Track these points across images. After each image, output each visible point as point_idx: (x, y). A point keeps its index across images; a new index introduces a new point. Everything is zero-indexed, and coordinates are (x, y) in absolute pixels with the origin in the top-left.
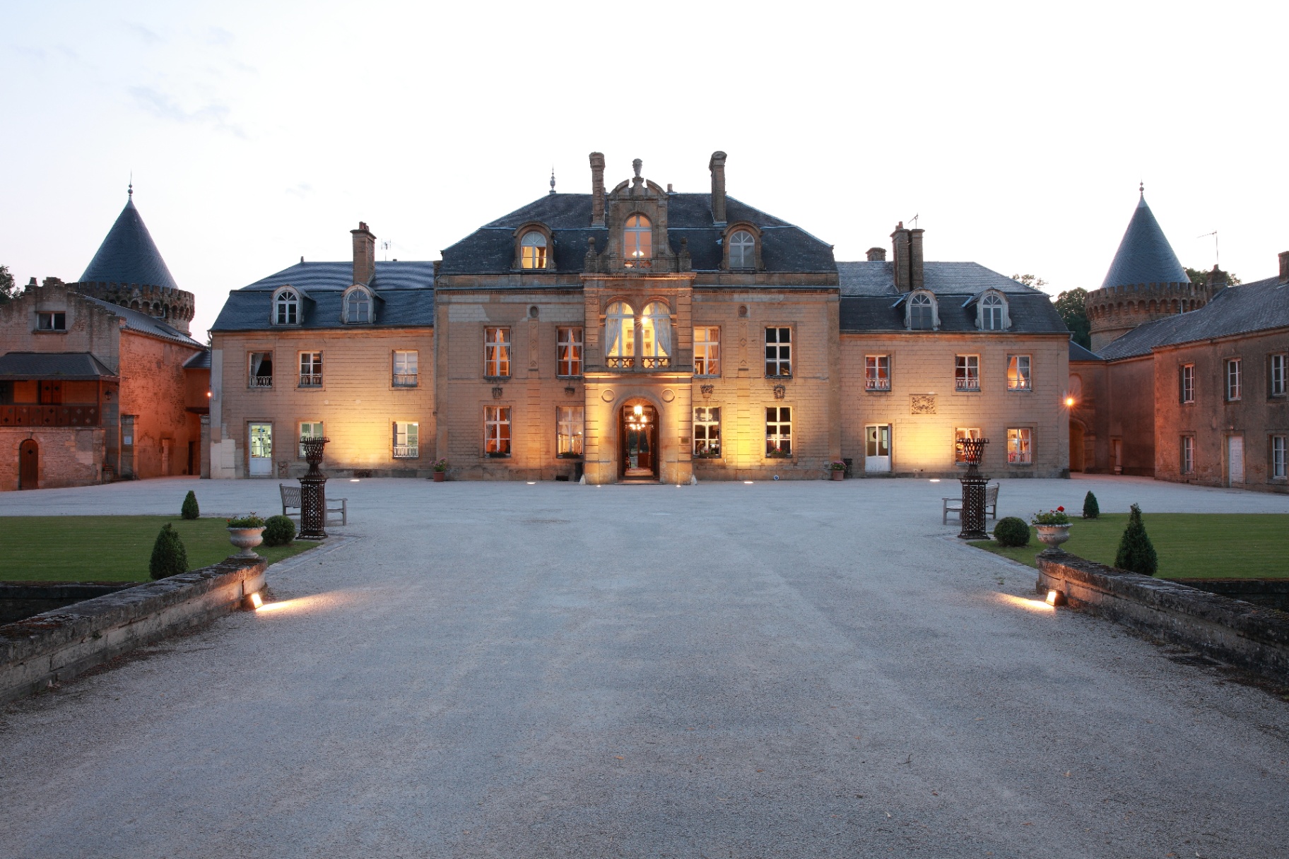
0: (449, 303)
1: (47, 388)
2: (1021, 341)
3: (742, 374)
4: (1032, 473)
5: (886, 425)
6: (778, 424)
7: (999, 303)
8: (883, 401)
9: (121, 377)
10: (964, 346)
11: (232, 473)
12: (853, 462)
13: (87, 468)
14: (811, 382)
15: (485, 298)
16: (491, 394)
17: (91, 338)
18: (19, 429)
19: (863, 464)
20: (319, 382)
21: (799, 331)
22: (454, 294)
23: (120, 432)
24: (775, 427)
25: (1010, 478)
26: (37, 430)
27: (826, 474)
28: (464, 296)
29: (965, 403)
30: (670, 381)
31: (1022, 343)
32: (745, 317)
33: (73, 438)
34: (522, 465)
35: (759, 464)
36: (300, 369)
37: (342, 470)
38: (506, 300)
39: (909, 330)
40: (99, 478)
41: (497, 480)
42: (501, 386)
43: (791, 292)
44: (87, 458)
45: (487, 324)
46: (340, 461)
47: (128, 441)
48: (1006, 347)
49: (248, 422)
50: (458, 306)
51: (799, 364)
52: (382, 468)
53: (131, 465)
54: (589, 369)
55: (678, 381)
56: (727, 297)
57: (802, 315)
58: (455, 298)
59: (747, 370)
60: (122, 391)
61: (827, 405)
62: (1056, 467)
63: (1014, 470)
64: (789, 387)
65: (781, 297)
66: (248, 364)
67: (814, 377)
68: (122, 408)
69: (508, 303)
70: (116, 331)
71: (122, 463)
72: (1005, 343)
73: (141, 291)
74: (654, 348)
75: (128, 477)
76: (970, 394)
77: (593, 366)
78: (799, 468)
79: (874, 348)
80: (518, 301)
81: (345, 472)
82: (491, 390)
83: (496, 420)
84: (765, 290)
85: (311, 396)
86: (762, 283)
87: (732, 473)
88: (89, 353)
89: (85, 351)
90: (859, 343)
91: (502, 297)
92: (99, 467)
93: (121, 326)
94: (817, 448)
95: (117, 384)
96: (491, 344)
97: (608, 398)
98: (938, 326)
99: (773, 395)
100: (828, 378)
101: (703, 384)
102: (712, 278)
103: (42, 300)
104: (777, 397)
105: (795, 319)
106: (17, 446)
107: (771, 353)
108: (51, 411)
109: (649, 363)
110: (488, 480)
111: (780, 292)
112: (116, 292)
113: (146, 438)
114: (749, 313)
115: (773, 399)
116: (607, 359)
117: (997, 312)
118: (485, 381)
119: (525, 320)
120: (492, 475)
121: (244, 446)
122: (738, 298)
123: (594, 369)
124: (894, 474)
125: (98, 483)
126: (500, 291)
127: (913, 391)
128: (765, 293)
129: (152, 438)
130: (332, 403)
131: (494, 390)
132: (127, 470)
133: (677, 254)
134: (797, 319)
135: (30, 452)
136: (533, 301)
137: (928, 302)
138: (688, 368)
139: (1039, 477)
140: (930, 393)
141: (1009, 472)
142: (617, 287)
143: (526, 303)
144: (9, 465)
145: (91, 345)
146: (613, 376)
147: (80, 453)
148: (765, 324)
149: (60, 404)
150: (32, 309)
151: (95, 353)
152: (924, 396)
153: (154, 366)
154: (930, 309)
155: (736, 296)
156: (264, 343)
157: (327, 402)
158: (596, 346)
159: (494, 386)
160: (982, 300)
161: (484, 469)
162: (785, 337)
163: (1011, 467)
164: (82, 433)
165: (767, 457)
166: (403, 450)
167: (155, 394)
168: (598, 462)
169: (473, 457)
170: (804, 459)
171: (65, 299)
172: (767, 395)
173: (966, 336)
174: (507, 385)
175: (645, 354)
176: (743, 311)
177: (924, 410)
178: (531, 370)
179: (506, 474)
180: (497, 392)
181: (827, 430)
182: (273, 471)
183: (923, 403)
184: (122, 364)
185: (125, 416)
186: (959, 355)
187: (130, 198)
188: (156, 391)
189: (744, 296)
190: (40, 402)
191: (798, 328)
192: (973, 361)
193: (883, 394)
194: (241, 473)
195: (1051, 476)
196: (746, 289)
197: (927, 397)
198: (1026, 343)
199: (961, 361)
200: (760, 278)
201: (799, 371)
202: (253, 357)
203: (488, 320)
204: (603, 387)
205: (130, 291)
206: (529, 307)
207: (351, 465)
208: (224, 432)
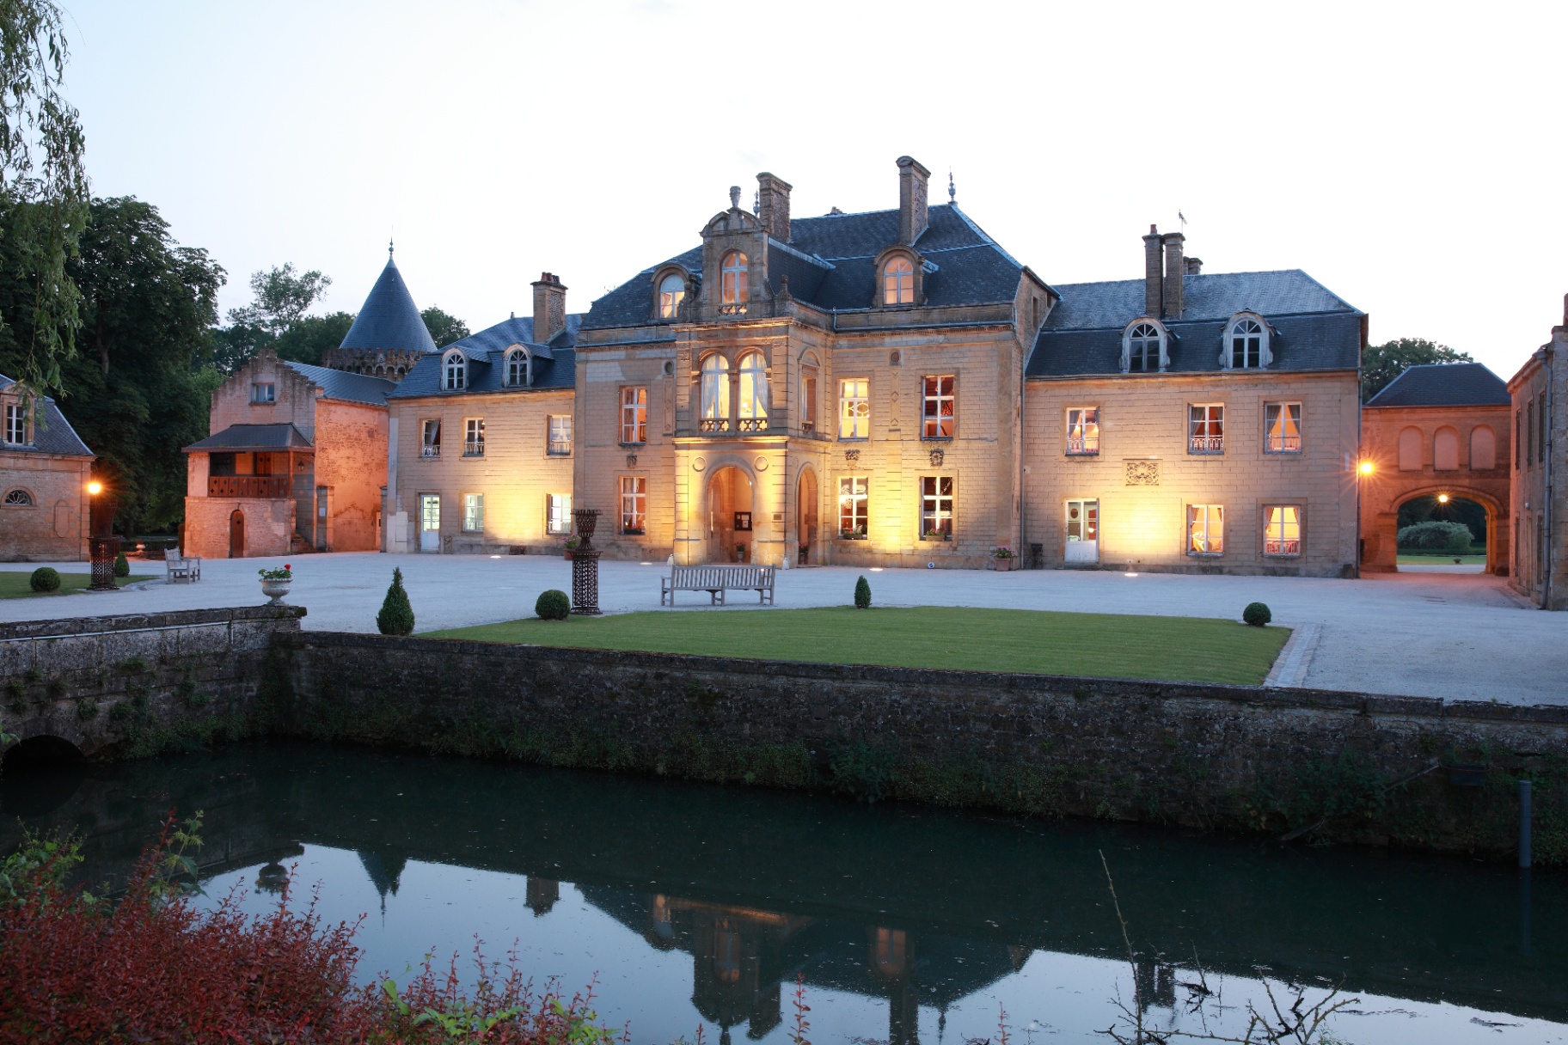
0: (587, 361)
1: (261, 460)
2: (1286, 383)
3: (893, 436)
4: (1298, 569)
5: (1094, 500)
6: (938, 498)
7: (1257, 330)
8: (1088, 468)
9: (317, 447)
10: (1203, 391)
11: (403, 547)
12: (1044, 547)
13: (280, 538)
14: (975, 445)
15: (621, 354)
16: (626, 463)
17: (293, 408)
18: (230, 500)
19: (1061, 551)
20: (481, 453)
21: (962, 380)
22: (591, 351)
23: (315, 503)
24: (934, 502)
25: (1264, 575)
26: (244, 500)
27: (992, 562)
28: (601, 353)
29: (1201, 470)
30: (763, 446)
31: (1286, 386)
32: (897, 365)
33: (269, 509)
34: (656, 543)
35: (912, 548)
36: (466, 437)
37: (500, 546)
38: (642, 356)
39: (1126, 373)
40: (289, 549)
41: (630, 560)
42: (635, 454)
43: (952, 331)
44: (280, 530)
45: (622, 384)
46: (498, 536)
47: (322, 512)
48: (1263, 393)
49: (420, 495)
50: (595, 365)
51: (961, 422)
52: (536, 544)
53: (325, 537)
54: (678, 434)
55: (773, 446)
56: (877, 341)
57: (966, 360)
58: (594, 356)
59: (899, 430)
60: (318, 462)
61: (995, 474)
62: (1335, 561)
63: (1271, 564)
64: (948, 450)
65: (941, 338)
66: (420, 432)
67: (980, 439)
68: (318, 480)
69: (643, 359)
70: (312, 401)
71: (317, 534)
72: (1260, 386)
73: (386, 356)
74: (751, 407)
75: (322, 549)
76: (1208, 458)
77: (683, 430)
78: (958, 554)
79: (1077, 399)
80: (653, 356)
81: (502, 548)
82: (625, 459)
83: (632, 492)
84: (921, 330)
85: (475, 465)
86: (918, 322)
87: (879, 557)
88: (291, 424)
89: (288, 422)
90: (1057, 392)
91: (637, 352)
92: (289, 539)
93: (317, 396)
94: (980, 529)
95: (313, 455)
96: (629, 406)
97: (699, 467)
98: (1167, 367)
99: (929, 462)
100: (997, 439)
101: (848, 449)
102: (860, 318)
103: (257, 373)
104: (933, 465)
105: (956, 366)
106: (229, 516)
107: (931, 409)
108: (265, 482)
109: (745, 426)
110: (622, 560)
111: (939, 333)
112: (362, 358)
113: (352, 510)
114: (902, 360)
115: (928, 466)
116: (702, 422)
117: (1254, 344)
118: (620, 448)
119: (660, 377)
120: (625, 553)
121: (416, 519)
122: (890, 341)
123: (684, 433)
124: (1101, 565)
125: (288, 554)
126: (634, 346)
127: (1130, 454)
128: (921, 334)
129: (362, 510)
130: (493, 473)
131: (629, 457)
132: (321, 542)
133: (773, 296)
134: (960, 366)
135: (239, 522)
136: (668, 355)
137: (1155, 333)
138: (781, 431)
139: (1309, 575)
140: (1151, 457)
141: (1263, 568)
142: (709, 337)
143: (661, 358)
144: (223, 535)
145: (293, 416)
146: (703, 441)
147: (276, 524)
148: (922, 373)
149: (269, 475)
150: (249, 381)
151: (296, 424)
152: (1143, 462)
153: (364, 436)
154: (1157, 343)
155: (888, 340)
156: (432, 409)
157: (487, 473)
158: (686, 407)
159: (629, 453)
160: (1231, 327)
161: (619, 547)
162: (948, 387)
163: (1266, 560)
164: (277, 504)
165: (922, 539)
166: (557, 526)
167: (366, 464)
168: (688, 540)
169: (609, 533)
170: (966, 543)
171: (274, 371)
172: (922, 462)
173: (1203, 379)
174: (641, 453)
175: (743, 415)
176: (895, 358)
177: (1142, 482)
178: (665, 435)
179: (640, 553)
180: (632, 459)
181: (995, 506)
182: (439, 546)
183: (1142, 470)
184: (318, 434)
185: (322, 488)
186: (1196, 405)
187: (391, 257)
188: (366, 461)
189: (897, 339)
190: (256, 474)
191: (962, 376)
192: (1215, 413)
193: (1088, 459)
194: (412, 547)
195: (1326, 574)
196: (896, 330)
197: (1148, 463)
198: (1293, 386)
199: (1197, 412)
200: (916, 315)
201: (961, 431)
202: (428, 425)
203: (623, 379)
204: (695, 455)
205: (374, 356)
206: (664, 362)
207: (508, 540)
208: (399, 504)
